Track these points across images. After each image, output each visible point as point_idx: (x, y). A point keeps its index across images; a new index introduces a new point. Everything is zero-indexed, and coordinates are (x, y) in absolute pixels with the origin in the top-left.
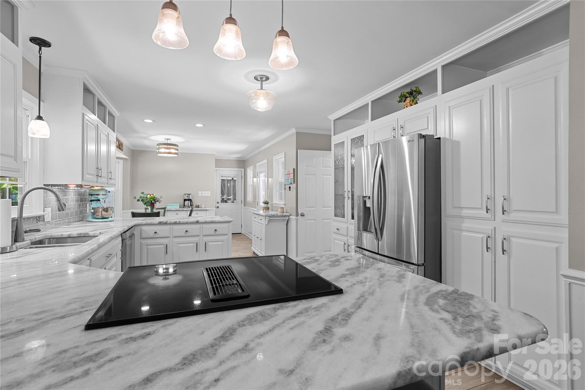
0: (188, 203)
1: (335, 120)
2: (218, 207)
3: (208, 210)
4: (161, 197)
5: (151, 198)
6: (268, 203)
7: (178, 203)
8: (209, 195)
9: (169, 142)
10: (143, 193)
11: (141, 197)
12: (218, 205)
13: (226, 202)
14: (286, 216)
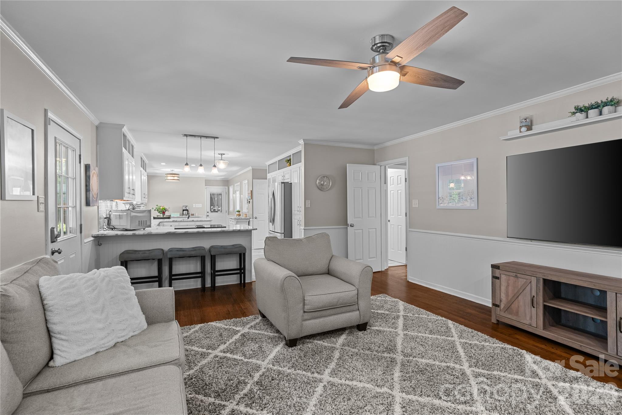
0: (186, 212)
1: (269, 165)
2: (208, 216)
3: (200, 217)
4: (169, 208)
5: (163, 209)
6: (239, 212)
7: (179, 212)
8: (201, 206)
9: (173, 173)
10: (157, 205)
11: (156, 208)
12: (208, 214)
13: (217, 212)
14: (247, 219)
